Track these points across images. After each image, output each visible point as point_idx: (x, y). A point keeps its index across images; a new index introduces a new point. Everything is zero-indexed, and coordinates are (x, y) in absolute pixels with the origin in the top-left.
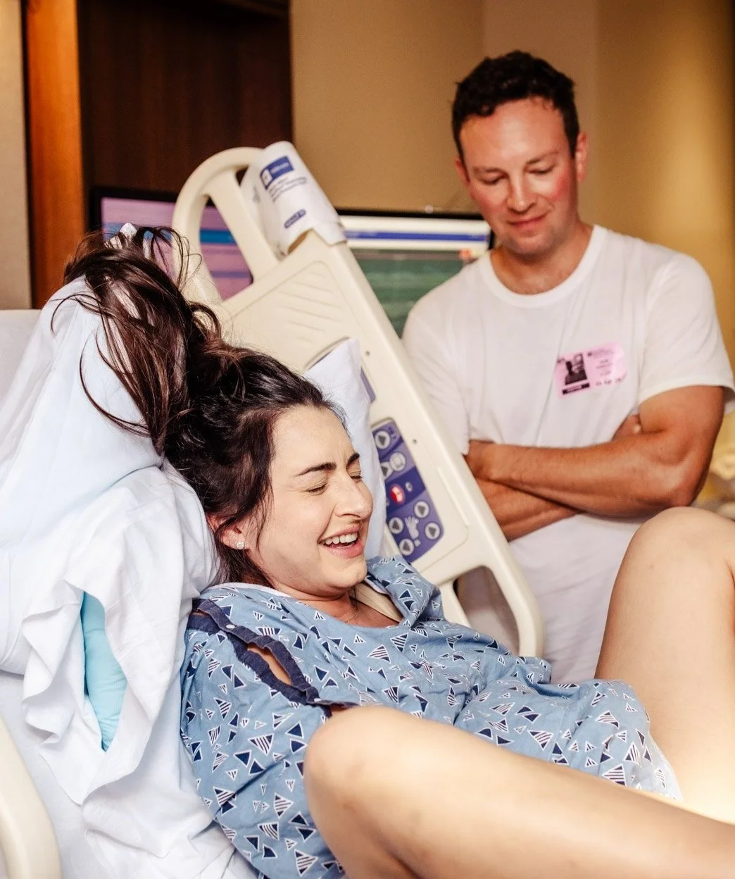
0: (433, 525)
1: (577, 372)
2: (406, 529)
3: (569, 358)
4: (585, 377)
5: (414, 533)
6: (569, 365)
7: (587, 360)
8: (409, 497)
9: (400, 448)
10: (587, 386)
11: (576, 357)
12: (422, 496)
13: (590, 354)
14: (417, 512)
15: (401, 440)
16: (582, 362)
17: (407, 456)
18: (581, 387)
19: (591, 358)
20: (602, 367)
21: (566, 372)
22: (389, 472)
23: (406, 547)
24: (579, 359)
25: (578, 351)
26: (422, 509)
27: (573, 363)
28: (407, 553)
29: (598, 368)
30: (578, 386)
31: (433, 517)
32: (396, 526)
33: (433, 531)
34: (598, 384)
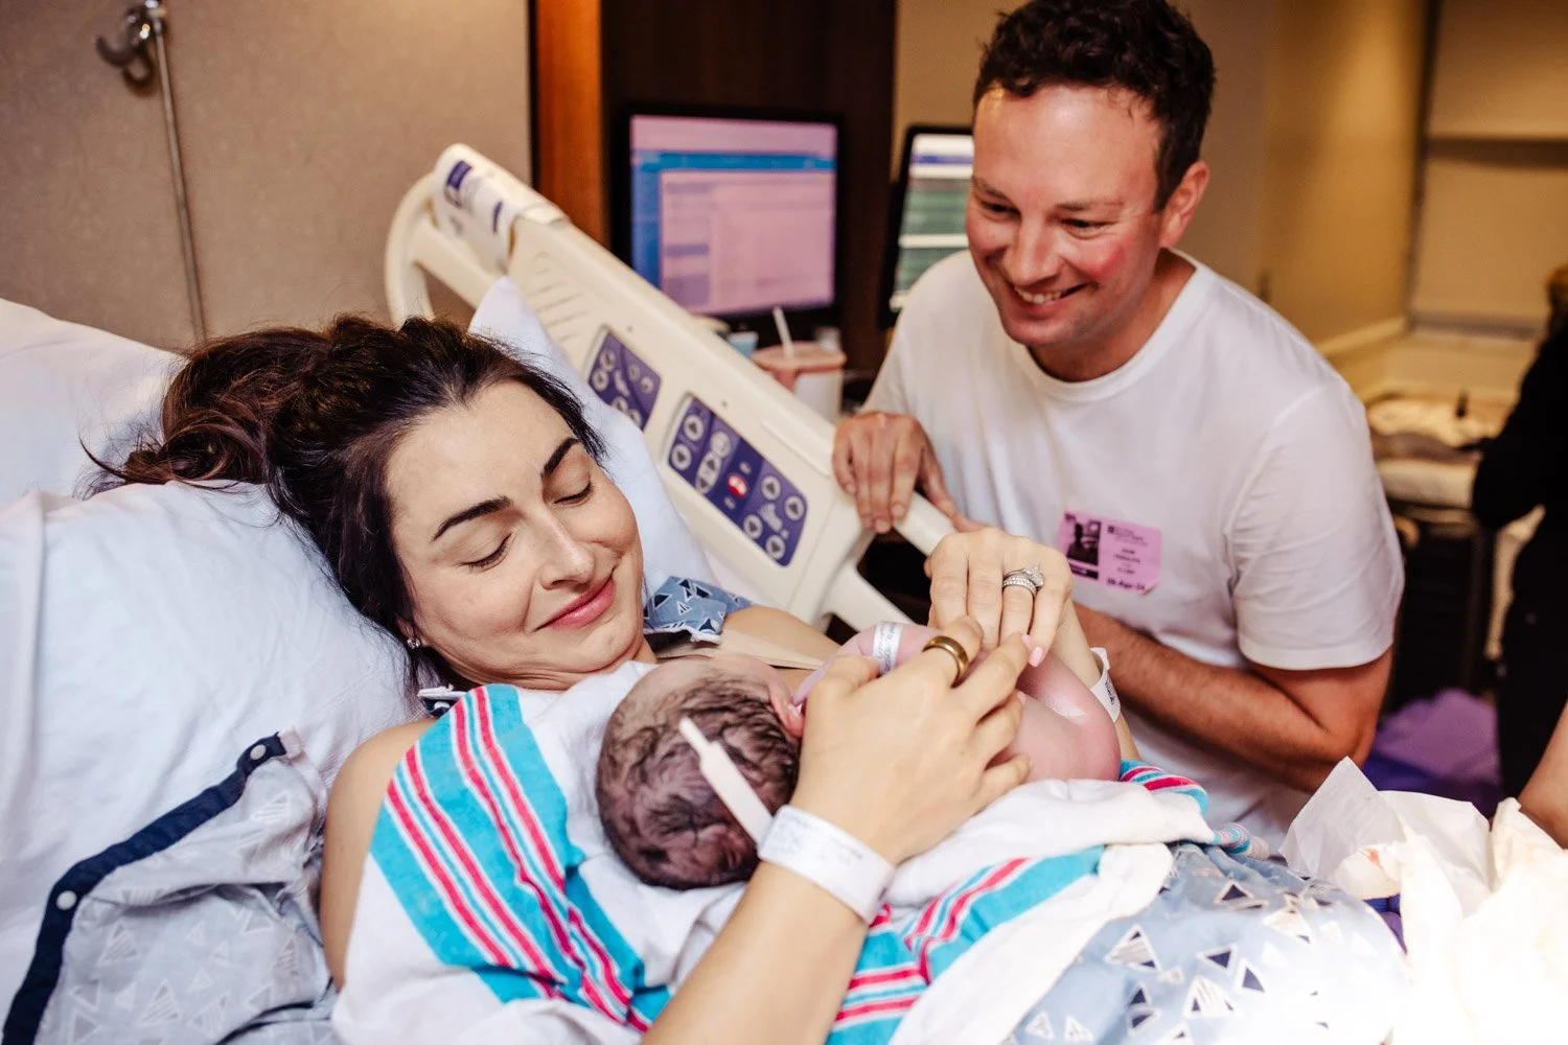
0: (792, 500)
1: (1087, 546)
2: (765, 524)
3: (1082, 521)
4: (1095, 562)
5: (776, 524)
6: (1079, 529)
7: (1104, 535)
8: (752, 480)
9: (717, 425)
10: (1093, 575)
11: (1092, 523)
12: (765, 470)
13: (1111, 529)
14: (769, 495)
15: (712, 416)
16: (1097, 535)
17: (728, 430)
18: (1084, 572)
19: (1112, 536)
20: (1124, 558)
21: (1072, 540)
22: (718, 464)
23: (776, 548)
24: (1094, 528)
25: (1096, 514)
26: (771, 488)
27: (1085, 531)
28: (779, 555)
29: (1118, 557)
30: (1081, 569)
31: (789, 489)
32: (753, 528)
33: (794, 508)
34: (1112, 582)
